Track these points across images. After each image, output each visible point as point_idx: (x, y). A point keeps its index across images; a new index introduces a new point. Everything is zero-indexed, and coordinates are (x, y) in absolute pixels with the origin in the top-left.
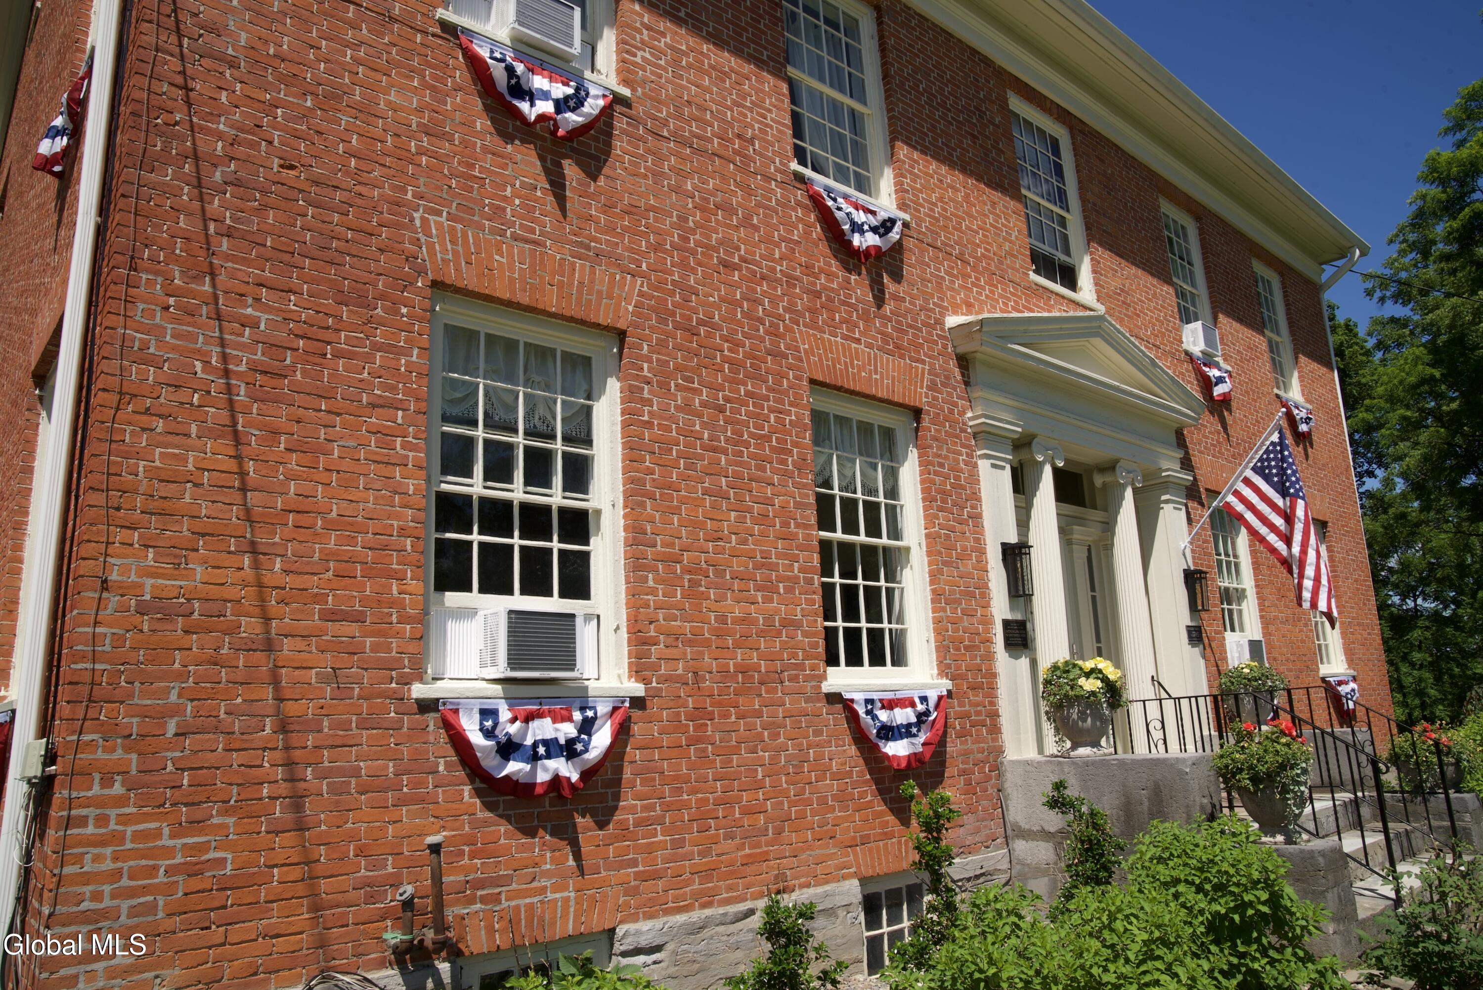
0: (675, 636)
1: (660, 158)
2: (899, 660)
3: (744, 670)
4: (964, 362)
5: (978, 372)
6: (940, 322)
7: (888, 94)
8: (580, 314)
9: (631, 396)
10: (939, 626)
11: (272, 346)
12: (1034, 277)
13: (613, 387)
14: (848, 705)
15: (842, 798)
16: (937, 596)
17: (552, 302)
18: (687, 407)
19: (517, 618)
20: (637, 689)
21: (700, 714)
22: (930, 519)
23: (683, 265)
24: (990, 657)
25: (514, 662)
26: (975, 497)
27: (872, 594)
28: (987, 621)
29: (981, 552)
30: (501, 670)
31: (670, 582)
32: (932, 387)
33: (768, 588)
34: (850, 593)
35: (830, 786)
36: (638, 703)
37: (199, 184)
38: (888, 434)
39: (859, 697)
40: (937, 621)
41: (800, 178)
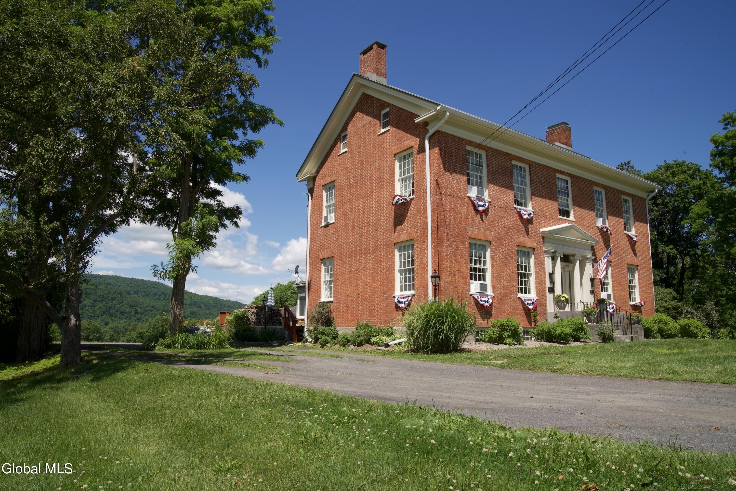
0: (498, 287)
1: (495, 210)
2: (529, 293)
3: (507, 293)
4: (543, 238)
5: (546, 240)
6: (539, 231)
7: (531, 184)
8: (485, 239)
9: (492, 251)
10: (537, 287)
11: (455, 249)
12: (559, 217)
13: (489, 250)
14: (521, 299)
15: (520, 314)
16: (536, 282)
17: (482, 238)
18: (499, 252)
19: (481, 284)
20: (494, 295)
21: (501, 299)
22: (536, 268)
23: (498, 229)
24: (545, 293)
25: (481, 290)
26: (544, 264)
27: (525, 281)
28: (545, 287)
29: (545, 274)
30: (479, 291)
31: (497, 279)
32: (537, 244)
33: (510, 280)
34: (521, 281)
35: (518, 312)
36: (494, 297)
37: (446, 229)
38: (529, 253)
39: (523, 298)
40: (536, 287)
41: (515, 208)
